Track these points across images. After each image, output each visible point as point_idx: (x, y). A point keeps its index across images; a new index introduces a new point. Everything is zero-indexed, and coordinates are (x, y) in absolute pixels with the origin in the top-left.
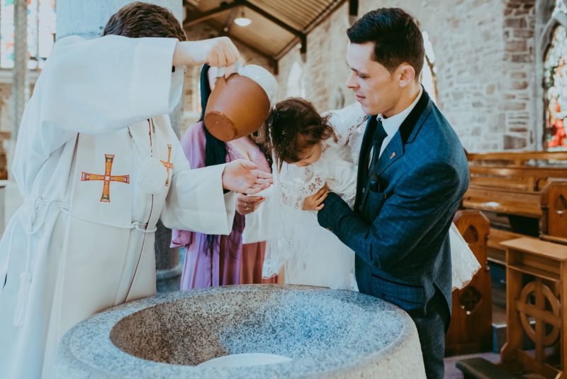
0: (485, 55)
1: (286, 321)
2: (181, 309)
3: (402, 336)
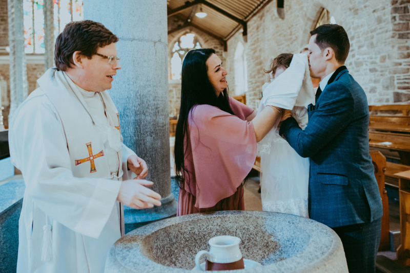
0: (378, 34)
1: (251, 236)
2: (181, 229)
3: (333, 248)
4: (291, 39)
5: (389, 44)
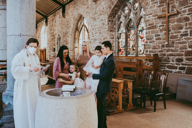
0: (103, 29)
5: (106, 33)
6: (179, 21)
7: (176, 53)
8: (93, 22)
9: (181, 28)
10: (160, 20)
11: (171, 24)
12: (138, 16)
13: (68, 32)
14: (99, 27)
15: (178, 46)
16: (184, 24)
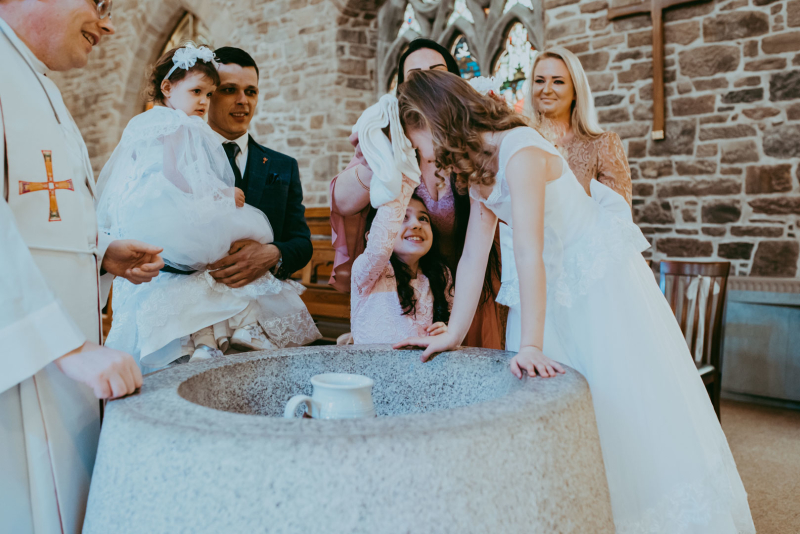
0: (309, 75)
4: (102, 66)
5: (330, 95)
6: (715, 34)
7: (703, 182)
8: (255, 43)
9: (727, 64)
10: (621, 29)
11: (678, 48)
12: (496, 15)
13: (106, 94)
14: (290, 66)
15: (715, 146)
16: (741, 48)
